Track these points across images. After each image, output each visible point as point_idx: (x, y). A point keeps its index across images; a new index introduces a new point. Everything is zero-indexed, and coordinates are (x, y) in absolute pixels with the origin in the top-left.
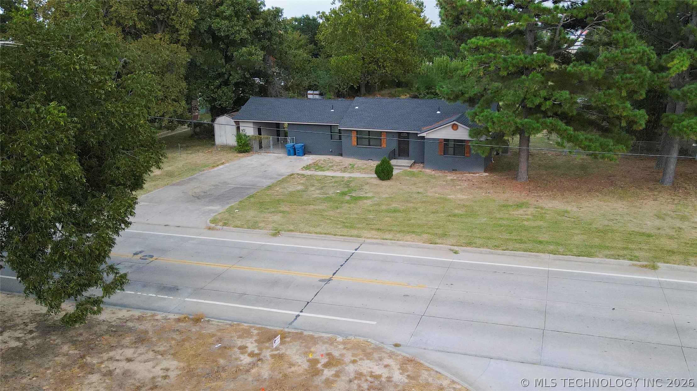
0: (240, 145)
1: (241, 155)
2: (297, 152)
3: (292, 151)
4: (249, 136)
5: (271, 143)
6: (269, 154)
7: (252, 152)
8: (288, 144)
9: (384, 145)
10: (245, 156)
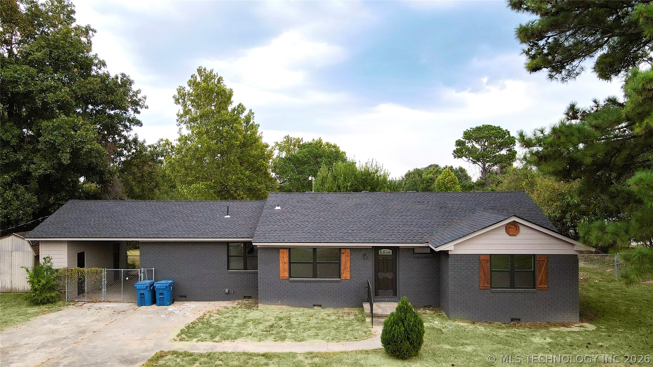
0: (36, 290)
1: (36, 309)
2: (158, 297)
3: (148, 296)
4: (57, 270)
5: (104, 281)
6: (97, 305)
7: (61, 303)
8: (139, 282)
9: (346, 275)
10: (44, 313)
